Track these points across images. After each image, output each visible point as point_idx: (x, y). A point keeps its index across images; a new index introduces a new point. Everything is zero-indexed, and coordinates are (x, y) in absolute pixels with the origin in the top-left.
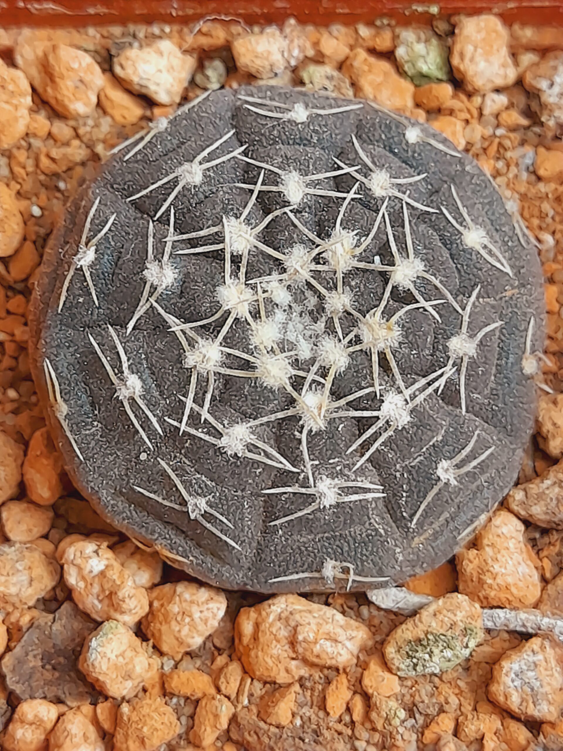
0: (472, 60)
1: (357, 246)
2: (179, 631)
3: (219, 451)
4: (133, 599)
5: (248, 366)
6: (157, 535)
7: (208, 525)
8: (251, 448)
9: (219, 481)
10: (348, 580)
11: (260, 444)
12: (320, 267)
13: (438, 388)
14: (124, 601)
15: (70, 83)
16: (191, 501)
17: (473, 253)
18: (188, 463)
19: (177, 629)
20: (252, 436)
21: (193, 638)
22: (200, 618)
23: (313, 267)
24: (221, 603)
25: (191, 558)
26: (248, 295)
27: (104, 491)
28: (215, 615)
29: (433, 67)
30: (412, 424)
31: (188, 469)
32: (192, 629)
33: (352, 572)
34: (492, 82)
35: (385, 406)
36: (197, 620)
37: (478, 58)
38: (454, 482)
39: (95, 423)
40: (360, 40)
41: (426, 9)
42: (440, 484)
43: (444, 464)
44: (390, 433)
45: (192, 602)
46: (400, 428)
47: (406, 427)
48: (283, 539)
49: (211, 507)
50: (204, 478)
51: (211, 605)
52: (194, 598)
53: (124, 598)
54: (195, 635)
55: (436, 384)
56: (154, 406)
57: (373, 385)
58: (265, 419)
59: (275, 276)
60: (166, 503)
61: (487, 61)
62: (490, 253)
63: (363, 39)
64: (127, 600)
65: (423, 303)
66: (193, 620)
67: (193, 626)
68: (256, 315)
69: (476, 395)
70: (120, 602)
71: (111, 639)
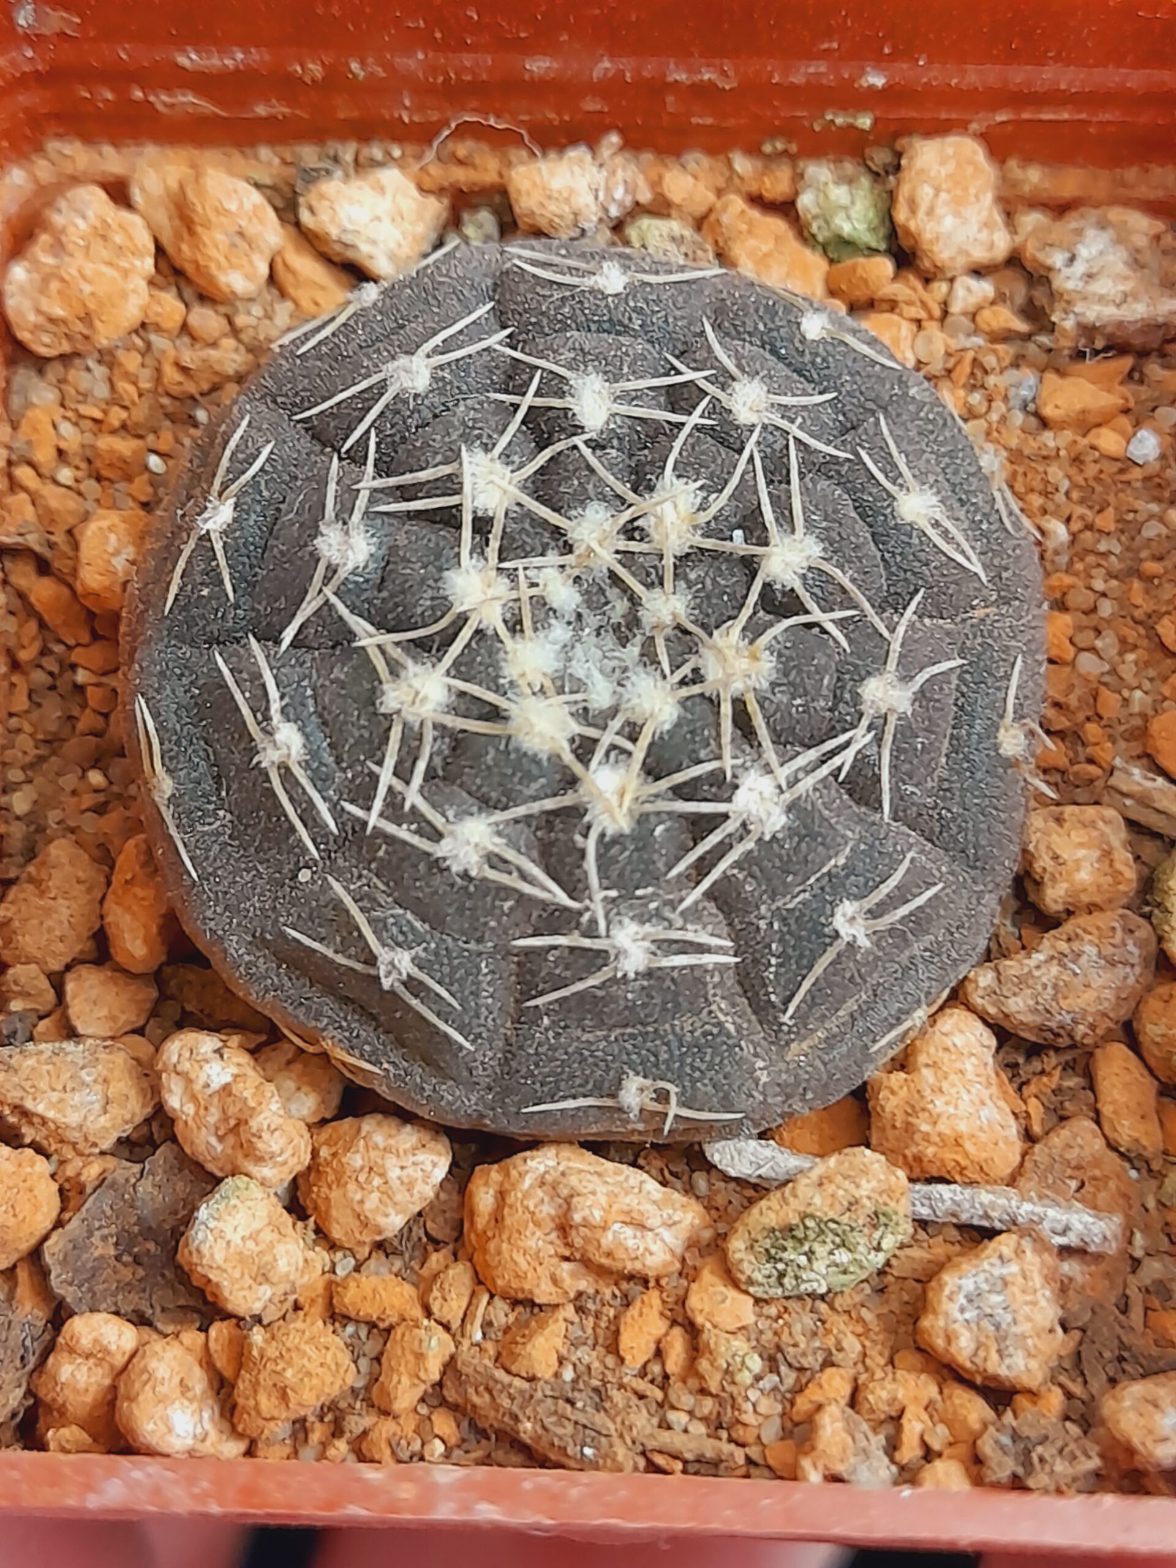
0: (930, 212)
1: (702, 508)
2: (361, 1202)
3: (437, 866)
4: (277, 1134)
5: (494, 714)
6: (326, 1021)
7: (414, 1002)
8: (494, 861)
9: (436, 922)
10: (666, 1115)
11: (510, 855)
12: (634, 546)
13: (839, 769)
14: (260, 1137)
15: (220, 237)
16: (384, 955)
17: (915, 533)
18: (382, 887)
19: (358, 1197)
20: (498, 840)
21: (387, 1215)
22: (399, 1178)
23: (623, 544)
24: (440, 1154)
25: (386, 1066)
26: (502, 586)
27: (235, 938)
28: (427, 1176)
29: (861, 227)
30: (790, 831)
31: (382, 899)
32: (385, 1197)
33: (673, 1099)
34: (967, 254)
35: (740, 796)
36: (395, 1184)
37: (940, 210)
38: (864, 942)
39: (221, 813)
40: (737, 181)
41: (850, 120)
42: (839, 946)
43: (848, 907)
44: (749, 845)
45: (387, 1150)
46: (767, 838)
47: (780, 836)
48: (551, 1034)
49: (421, 968)
50: (409, 916)
51: (421, 1157)
52: (392, 1142)
53: (260, 1130)
54: (390, 1210)
55: (837, 761)
56: (324, 781)
57: (719, 757)
58: (521, 811)
59: (553, 558)
60: (340, 959)
61: (957, 214)
62: (946, 536)
63: (741, 178)
64: (266, 1136)
65: (817, 615)
66: (386, 1183)
67: (387, 1193)
68: (515, 626)
69: (911, 789)
70: (254, 1140)
71: (235, 1206)
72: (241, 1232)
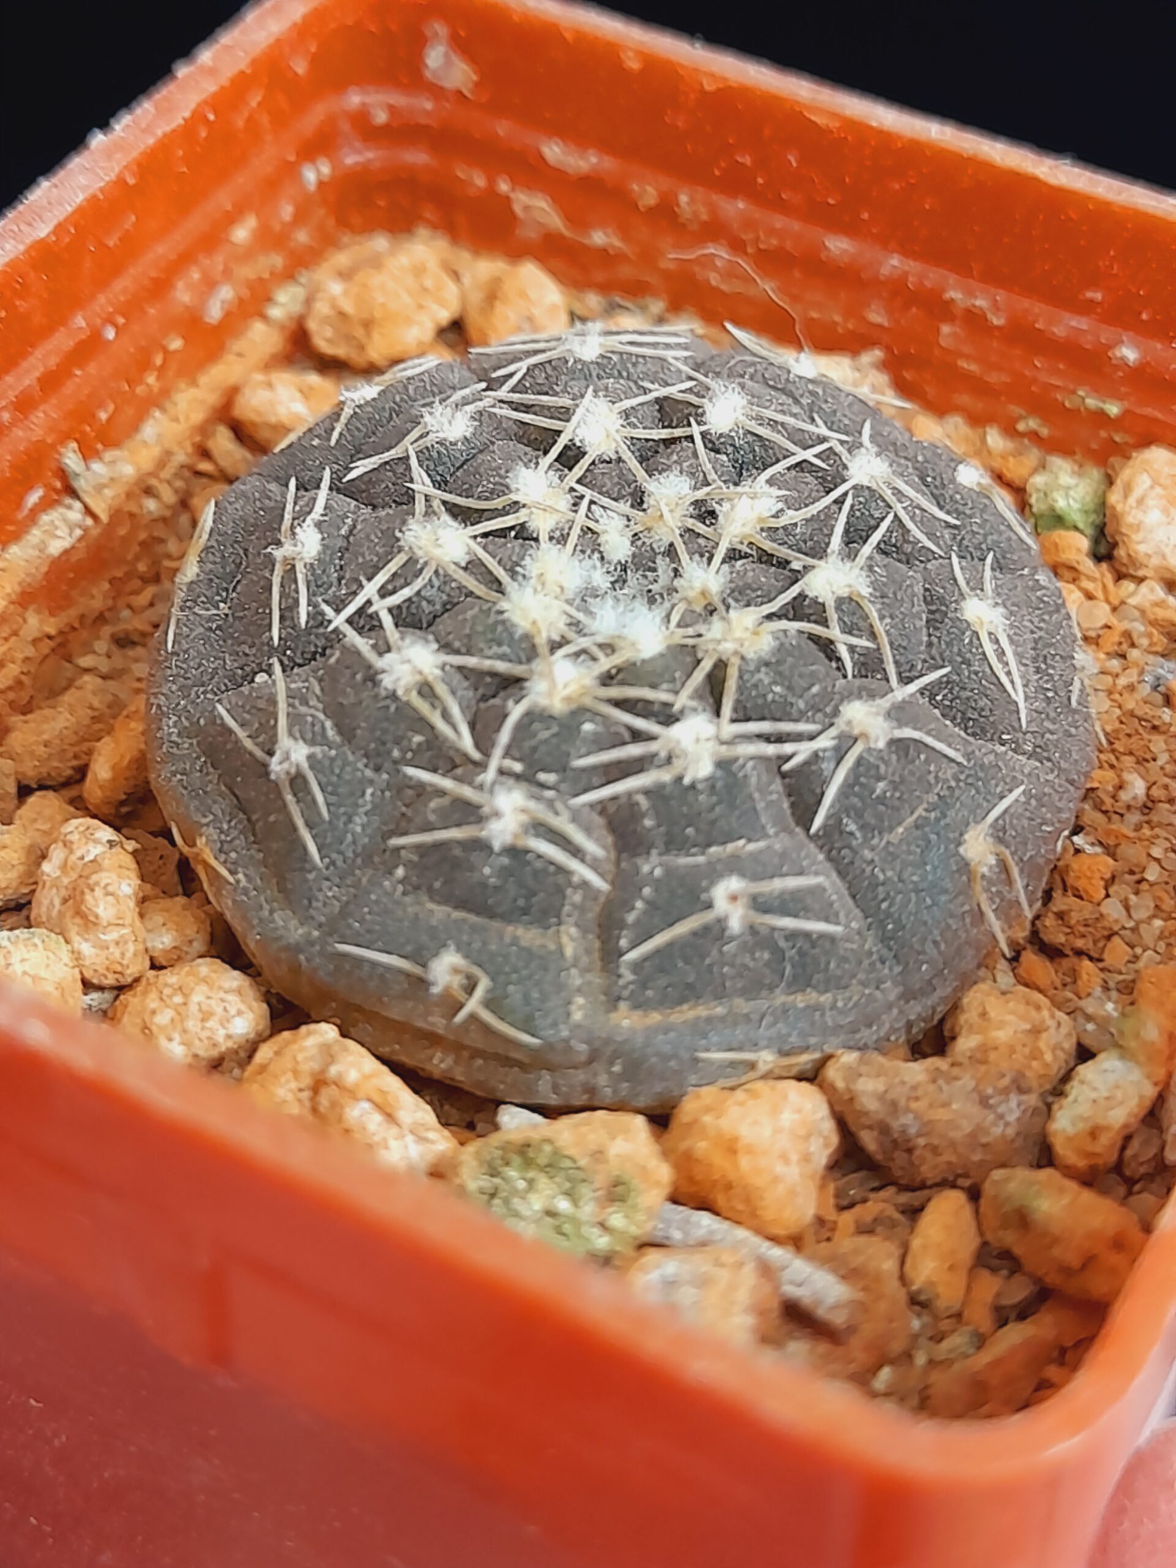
1: (776, 516)
2: (154, 1012)
3: (372, 677)
4: (110, 898)
5: (498, 586)
6: (211, 817)
7: (289, 798)
8: (426, 690)
9: (347, 733)
10: (463, 1006)
11: (441, 690)
12: (700, 528)
13: (789, 758)
14: (93, 890)
16: (285, 742)
17: (968, 633)
18: (318, 691)
19: (153, 1005)
20: (438, 672)
21: (170, 1040)
22: (199, 1004)
23: (691, 523)
24: (251, 1009)
25: (240, 876)
26: (563, 503)
27: (174, 718)
28: (225, 1021)
29: (1076, 506)
30: (711, 780)
31: (313, 702)
32: (177, 1018)
33: (479, 992)
34: (1164, 557)
35: (676, 731)
36: (193, 1008)
37: (1150, 501)
38: (735, 924)
39: (222, 605)
41: (1100, 404)
42: (707, 917)
43: (734, 884)
44: (665, 776)
45: (205, 980)
46: (687, 781)
47: (700, 786)
48: (400, 888)
49: (311, 767)
50: (328, 724)
51: (230, 997)
52: (214, 975)
53: (97, 883)
54: (177, 1037)
55: (788, 748)
56: (318, 586)
57: (676, 693)
58: (472, 661)
59: (624, 507)
60: (248, 744)
61: (1165, 512)
62: (1001, 654)
64: (99, 892)
65: (834, 632)
66: (185, 1004)
67: (181, 1013)
68: (560, 539)
69: (852, 827)
70: (86, 891)
71: (35, 945)
72: (27, 967)
